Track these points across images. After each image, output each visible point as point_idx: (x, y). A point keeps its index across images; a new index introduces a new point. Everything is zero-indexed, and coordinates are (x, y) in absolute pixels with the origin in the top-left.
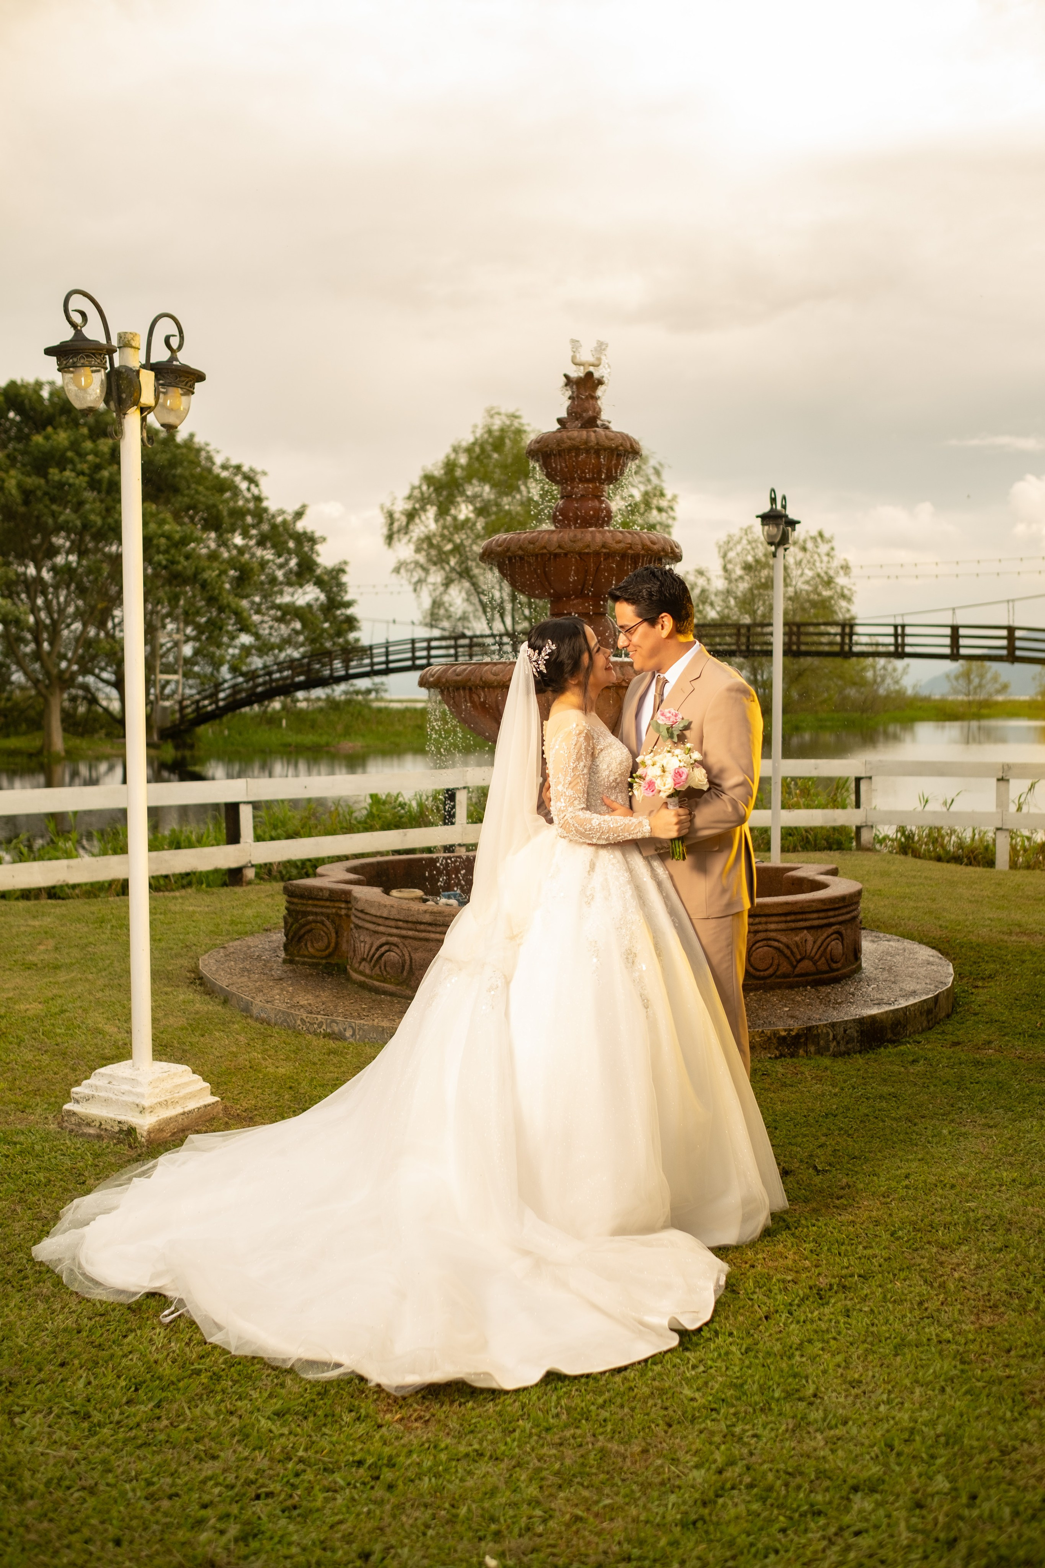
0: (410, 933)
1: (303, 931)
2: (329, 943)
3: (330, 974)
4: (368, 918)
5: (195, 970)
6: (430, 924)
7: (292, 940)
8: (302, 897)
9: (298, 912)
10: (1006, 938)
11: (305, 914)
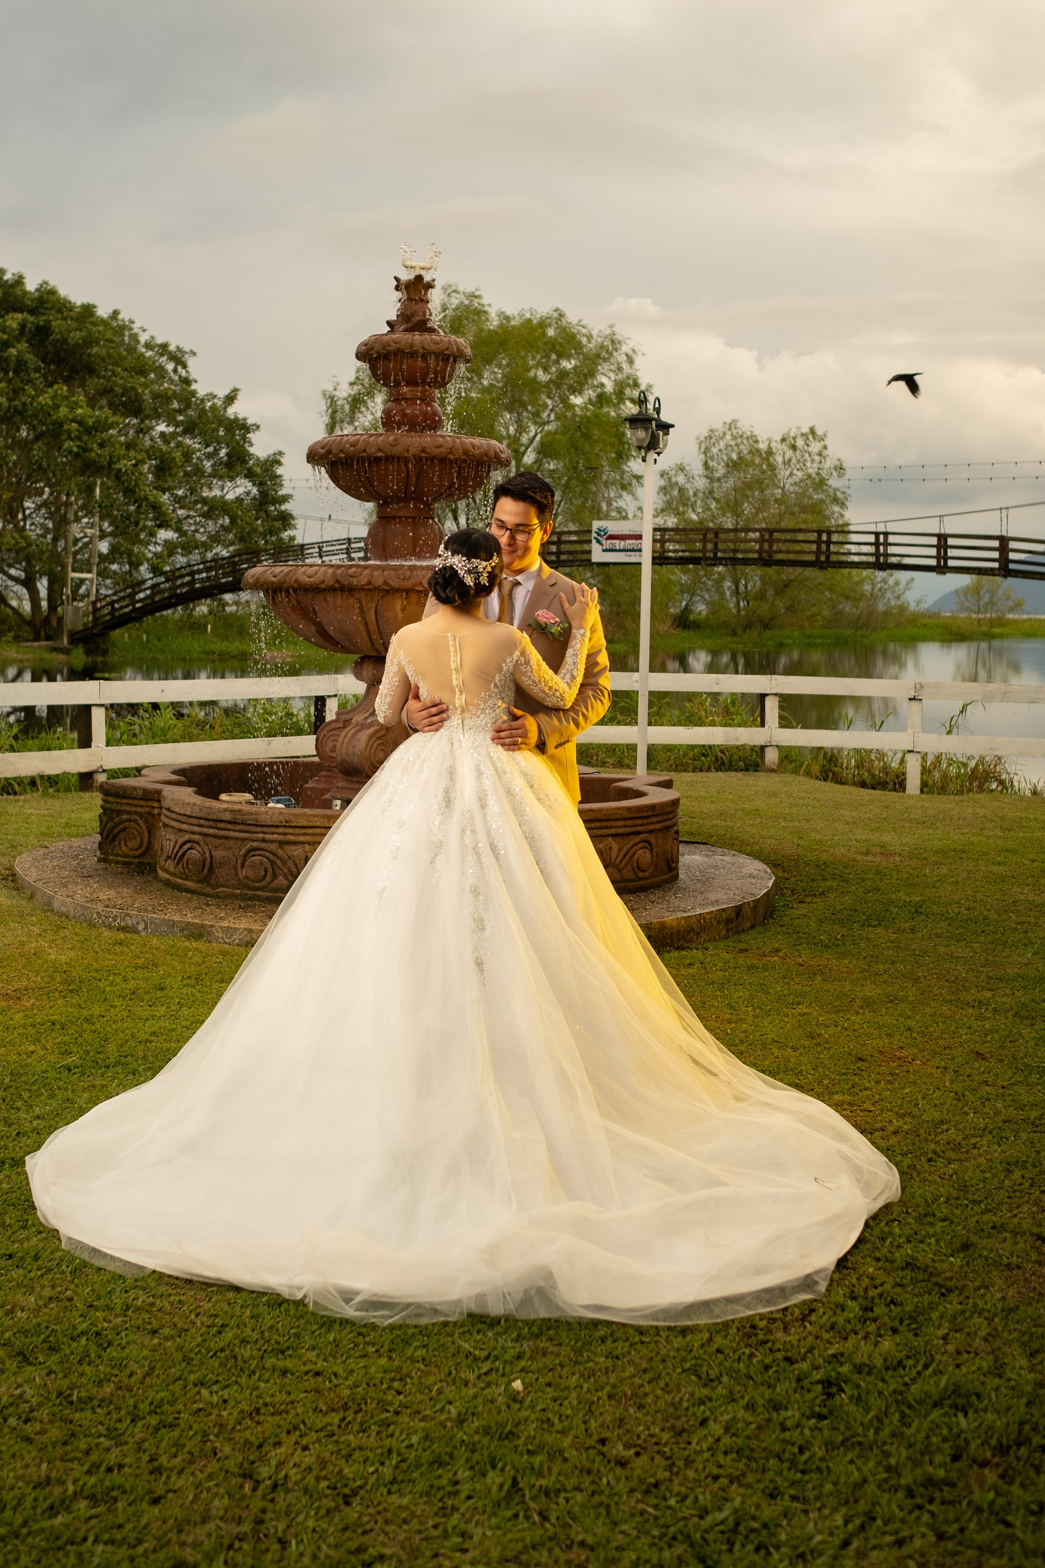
0: (211, 831)
1: (116, 830)
2: (142, 842)
3: (141, 873)
4: (173, 816)
5: (11, 868)
6: (230, 822)
7: (106, 839)
8: (116, 795)
9: (113, 811)
10: (859, 857)
11: (120, 813)
